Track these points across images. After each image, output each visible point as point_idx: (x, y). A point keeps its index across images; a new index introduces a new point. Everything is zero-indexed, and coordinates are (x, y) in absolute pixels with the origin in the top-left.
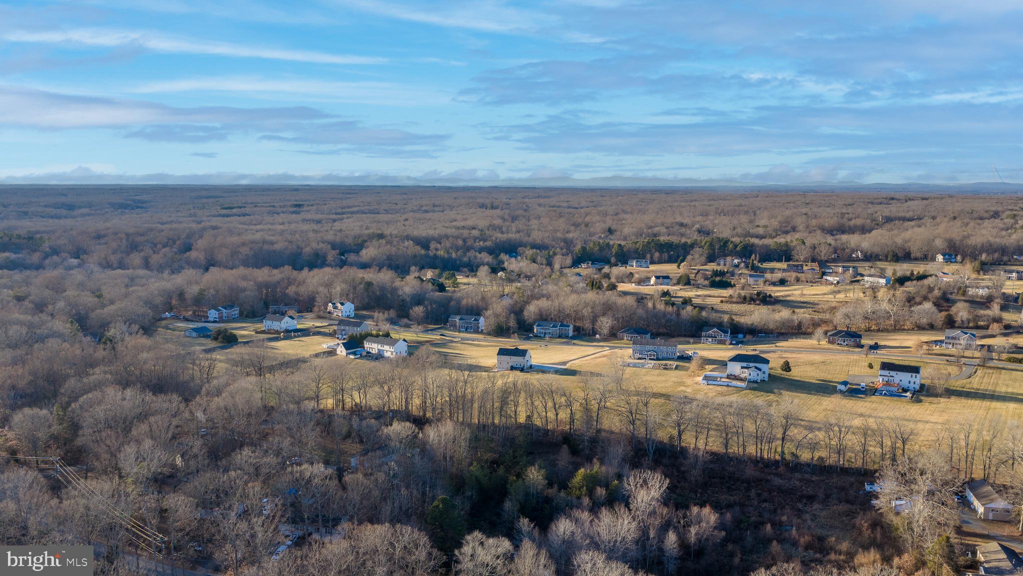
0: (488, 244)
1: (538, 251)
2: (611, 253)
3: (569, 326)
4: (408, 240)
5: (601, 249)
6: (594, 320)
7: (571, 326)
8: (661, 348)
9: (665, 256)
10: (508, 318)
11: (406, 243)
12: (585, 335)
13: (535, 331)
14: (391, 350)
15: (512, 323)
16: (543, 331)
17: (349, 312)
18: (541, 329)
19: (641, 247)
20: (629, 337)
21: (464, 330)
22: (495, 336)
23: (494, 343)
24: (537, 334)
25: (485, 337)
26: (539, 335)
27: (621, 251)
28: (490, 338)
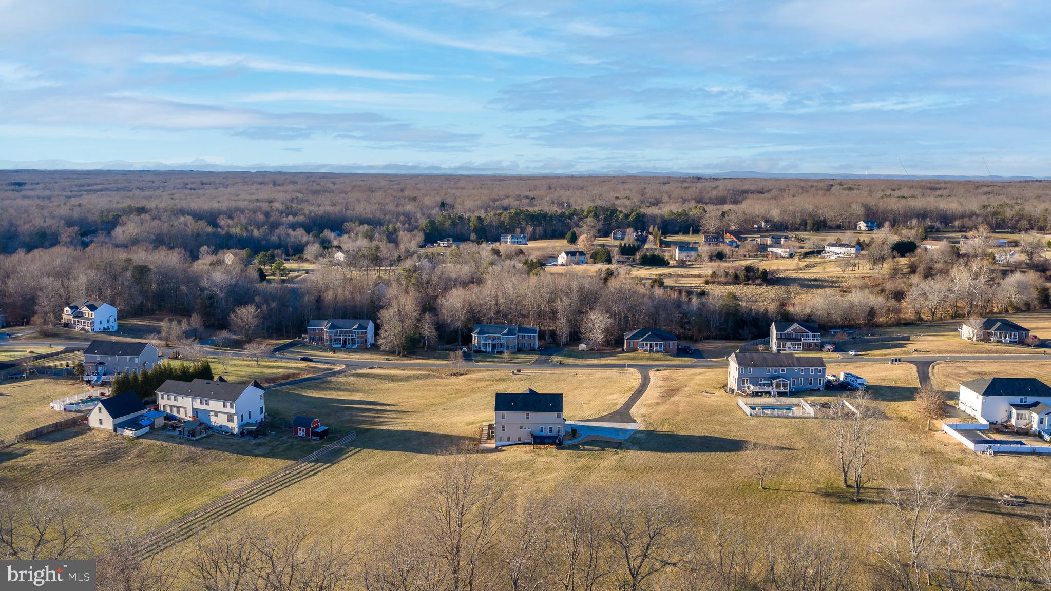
0: (301, 218)
1: (371, 227)
2: (468, 229)
3: (532, 332)
7: (536, 331)
8: (796, 369)
9: (540, 230)
10: (420, 322)
11: (182, 219)
12: (563, 346)
13: (475, 342)
14: (229, 410)
16: (491, 342)
17: (108, 322)
18: (487, 338)
19: (507, 219)
20: (647, 345)
21: (340, 346)
22: (404, 356)
23: (413, 370)
24: (480, 348)
25: (388, 359)
26: (483, 349)
27: (480, 225)
28: (398, 360)
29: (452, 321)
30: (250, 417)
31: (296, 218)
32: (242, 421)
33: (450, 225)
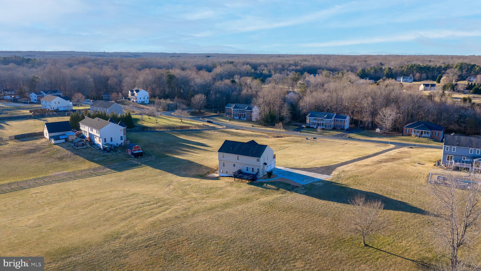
0: (299, 67)
1: (331, 72)
2: (383, 74)
3: (345, 118)
4: (247, 65)
5: (376, 71)
6: (374, 114)
7: (348, 118)
9: (424, 75)
10: (281, 107)
11: (245, 66)
12: (363, 128)
13: (308, 121)
14: (98, 135)
15: (285, 112)
16: (316, 122)
17: (144, 99)
18: (314, 119)
19: (406, 69)
20: (418, 132)
21: (238, 118)
22: (265, 126)
23: (258, 132)
24: (310, 125)
25: (253, 126)
26: (311, 126)
27: (390, 72)
28: (261, 127)
29: (302, 109)
30: (112, 141)
31: (296, 68)
32: (105, 141)
33: (373, 72)
